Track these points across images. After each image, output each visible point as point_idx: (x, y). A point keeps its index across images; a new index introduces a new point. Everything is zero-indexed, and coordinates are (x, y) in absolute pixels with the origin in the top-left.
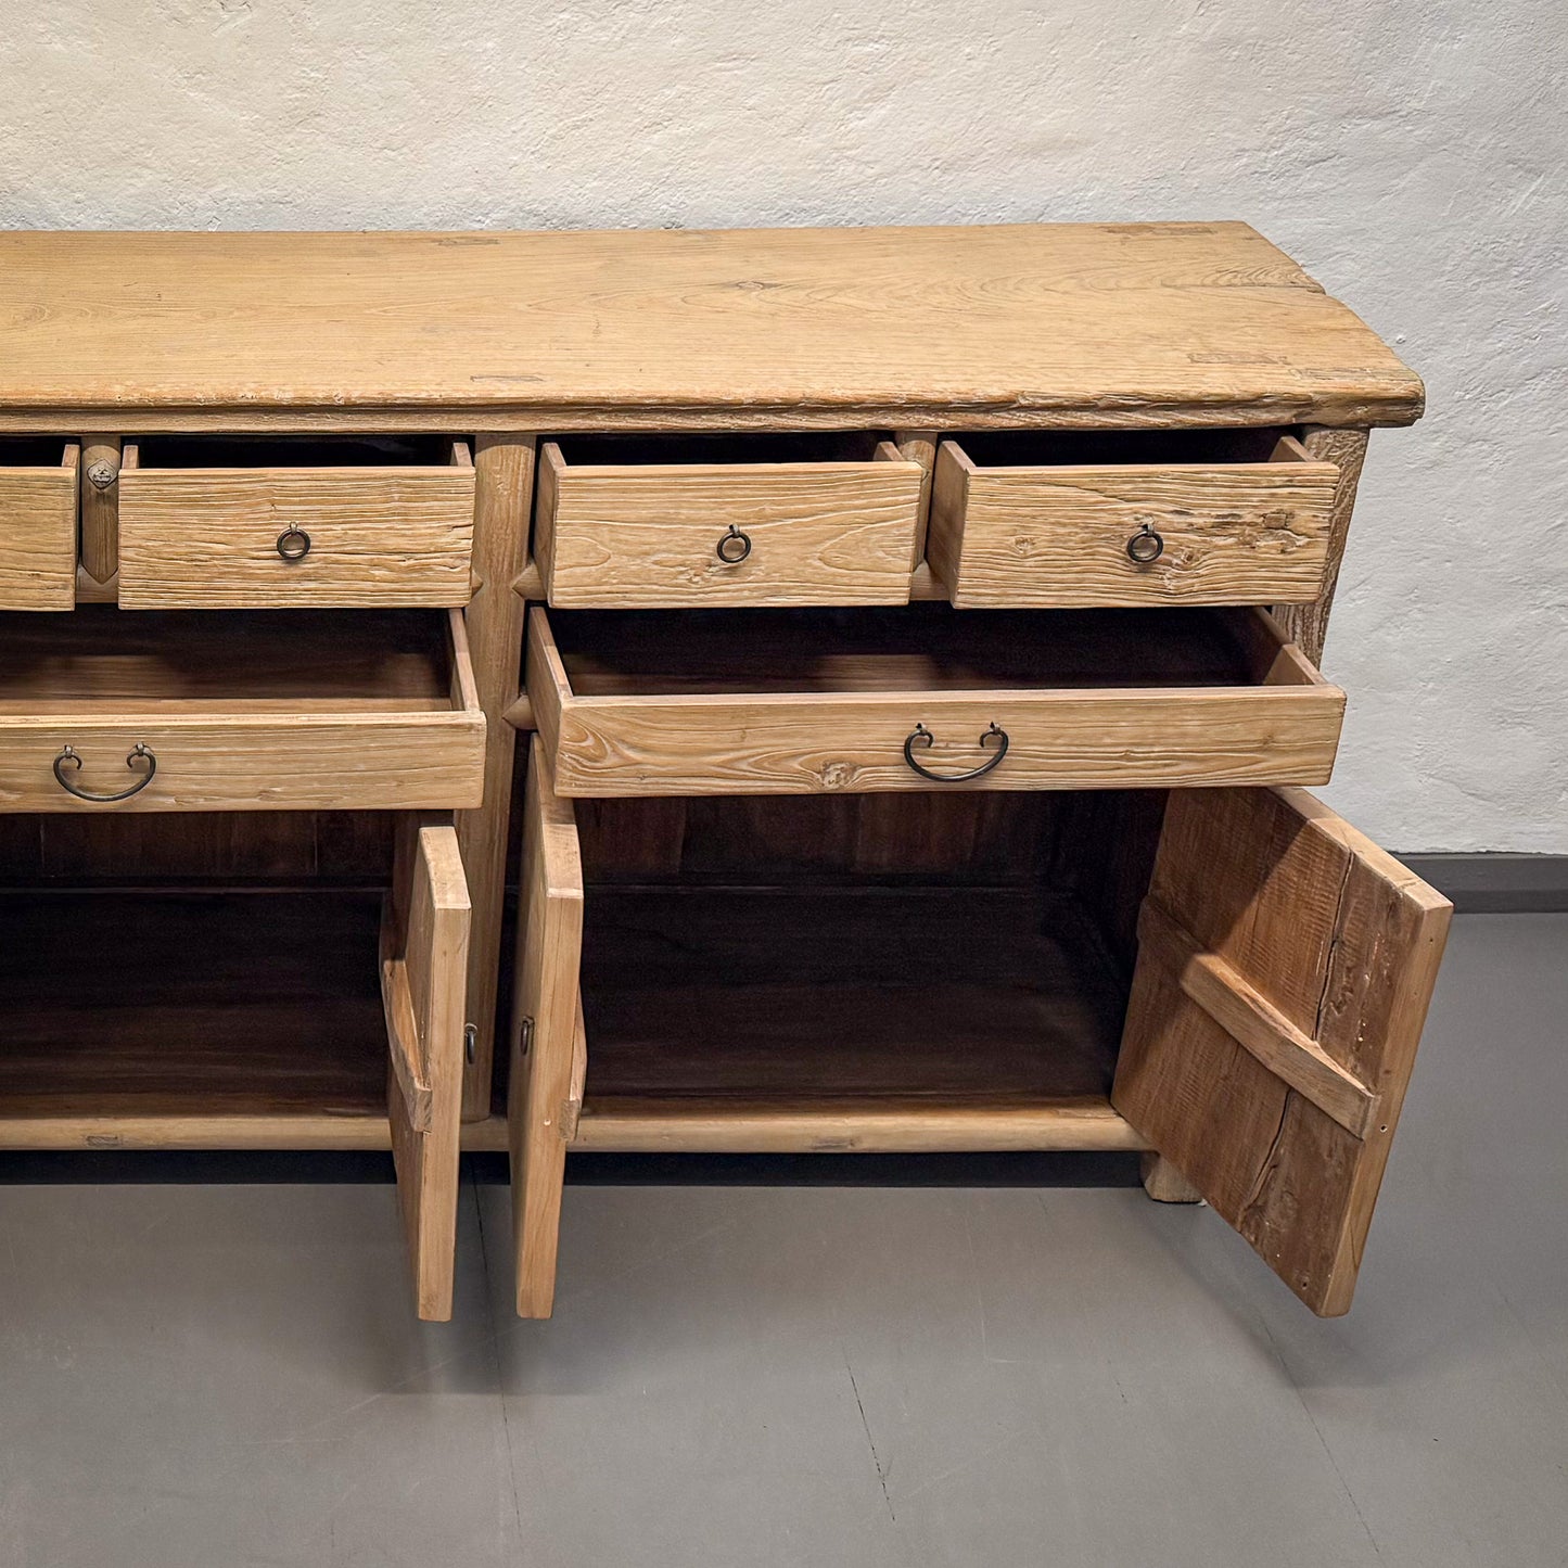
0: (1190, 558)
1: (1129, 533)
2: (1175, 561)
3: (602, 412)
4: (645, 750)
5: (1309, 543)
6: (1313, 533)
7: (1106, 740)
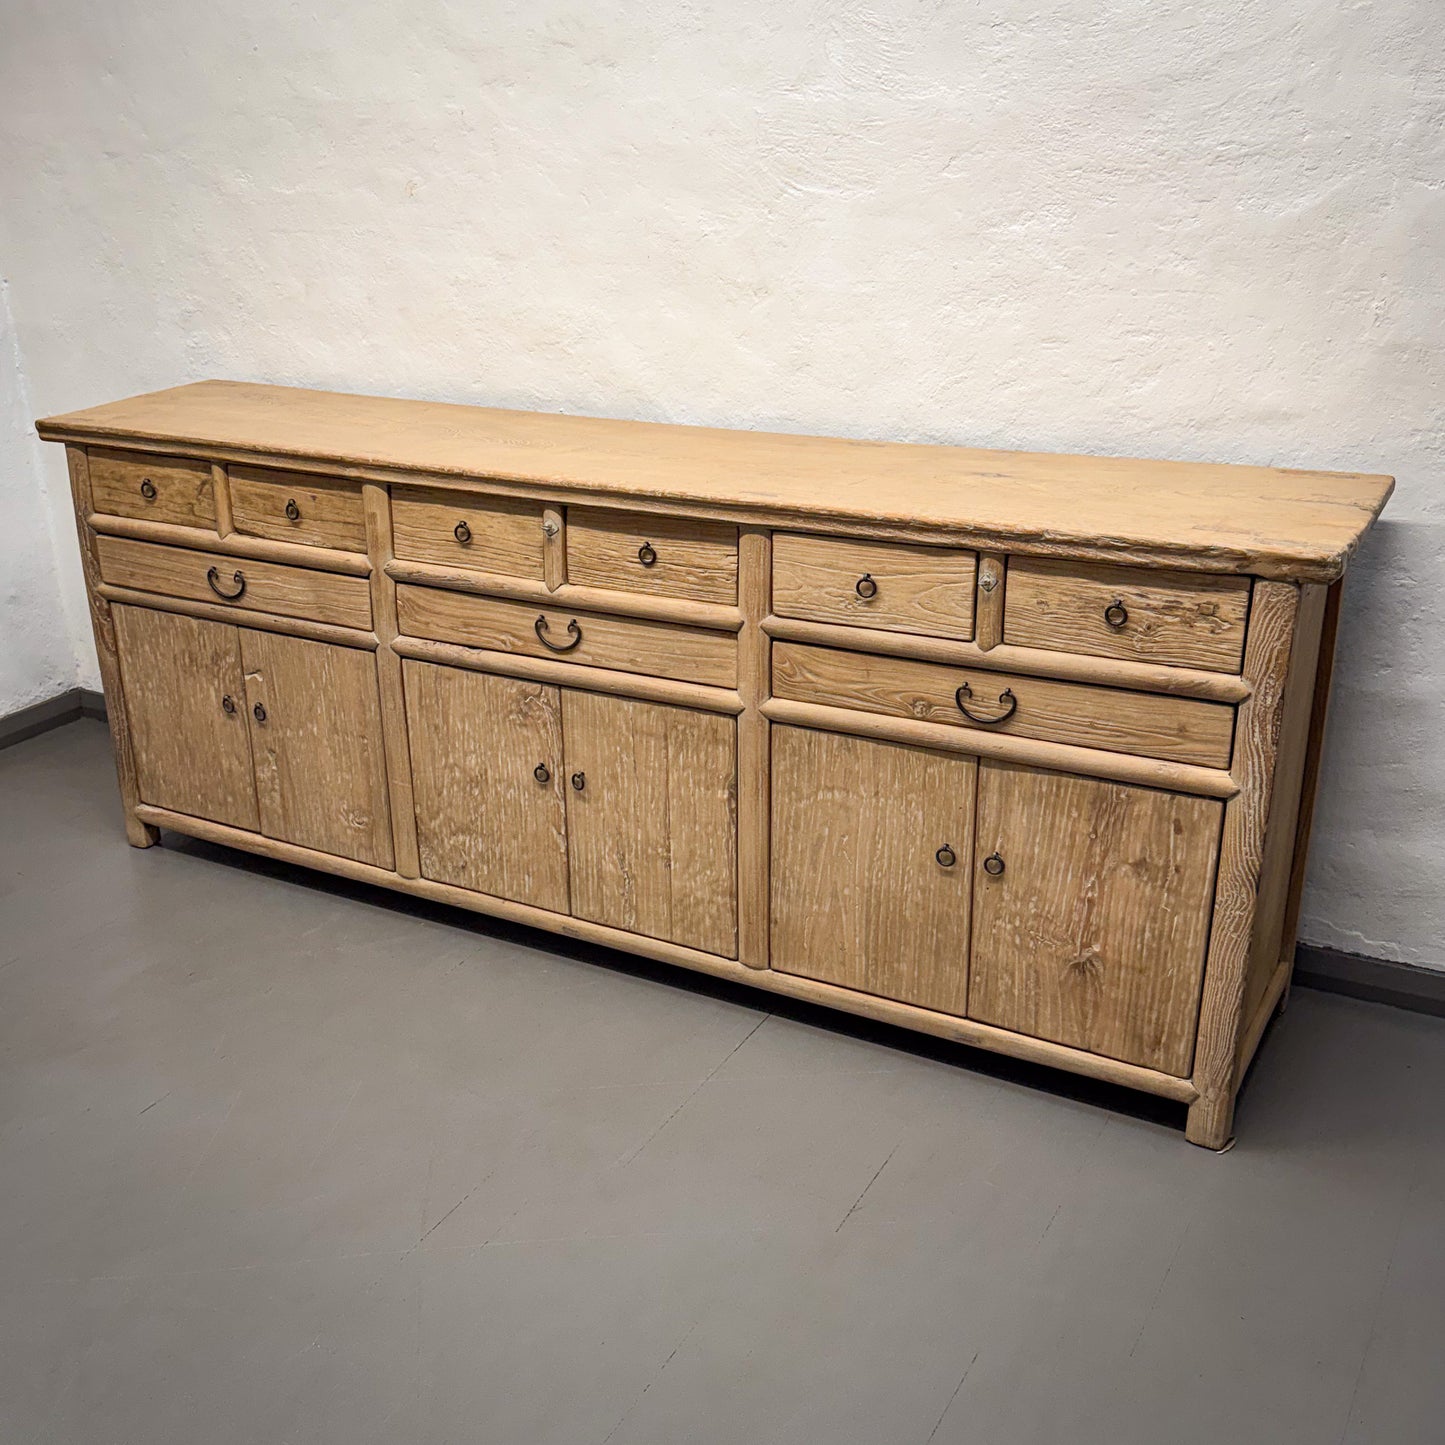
0: (1149, 628)
1: (1107, 605)
2: (1140, 629)
4: (817, 675)
5: (1230, 629)
6: (1233, 621)
7: (1078, 712)
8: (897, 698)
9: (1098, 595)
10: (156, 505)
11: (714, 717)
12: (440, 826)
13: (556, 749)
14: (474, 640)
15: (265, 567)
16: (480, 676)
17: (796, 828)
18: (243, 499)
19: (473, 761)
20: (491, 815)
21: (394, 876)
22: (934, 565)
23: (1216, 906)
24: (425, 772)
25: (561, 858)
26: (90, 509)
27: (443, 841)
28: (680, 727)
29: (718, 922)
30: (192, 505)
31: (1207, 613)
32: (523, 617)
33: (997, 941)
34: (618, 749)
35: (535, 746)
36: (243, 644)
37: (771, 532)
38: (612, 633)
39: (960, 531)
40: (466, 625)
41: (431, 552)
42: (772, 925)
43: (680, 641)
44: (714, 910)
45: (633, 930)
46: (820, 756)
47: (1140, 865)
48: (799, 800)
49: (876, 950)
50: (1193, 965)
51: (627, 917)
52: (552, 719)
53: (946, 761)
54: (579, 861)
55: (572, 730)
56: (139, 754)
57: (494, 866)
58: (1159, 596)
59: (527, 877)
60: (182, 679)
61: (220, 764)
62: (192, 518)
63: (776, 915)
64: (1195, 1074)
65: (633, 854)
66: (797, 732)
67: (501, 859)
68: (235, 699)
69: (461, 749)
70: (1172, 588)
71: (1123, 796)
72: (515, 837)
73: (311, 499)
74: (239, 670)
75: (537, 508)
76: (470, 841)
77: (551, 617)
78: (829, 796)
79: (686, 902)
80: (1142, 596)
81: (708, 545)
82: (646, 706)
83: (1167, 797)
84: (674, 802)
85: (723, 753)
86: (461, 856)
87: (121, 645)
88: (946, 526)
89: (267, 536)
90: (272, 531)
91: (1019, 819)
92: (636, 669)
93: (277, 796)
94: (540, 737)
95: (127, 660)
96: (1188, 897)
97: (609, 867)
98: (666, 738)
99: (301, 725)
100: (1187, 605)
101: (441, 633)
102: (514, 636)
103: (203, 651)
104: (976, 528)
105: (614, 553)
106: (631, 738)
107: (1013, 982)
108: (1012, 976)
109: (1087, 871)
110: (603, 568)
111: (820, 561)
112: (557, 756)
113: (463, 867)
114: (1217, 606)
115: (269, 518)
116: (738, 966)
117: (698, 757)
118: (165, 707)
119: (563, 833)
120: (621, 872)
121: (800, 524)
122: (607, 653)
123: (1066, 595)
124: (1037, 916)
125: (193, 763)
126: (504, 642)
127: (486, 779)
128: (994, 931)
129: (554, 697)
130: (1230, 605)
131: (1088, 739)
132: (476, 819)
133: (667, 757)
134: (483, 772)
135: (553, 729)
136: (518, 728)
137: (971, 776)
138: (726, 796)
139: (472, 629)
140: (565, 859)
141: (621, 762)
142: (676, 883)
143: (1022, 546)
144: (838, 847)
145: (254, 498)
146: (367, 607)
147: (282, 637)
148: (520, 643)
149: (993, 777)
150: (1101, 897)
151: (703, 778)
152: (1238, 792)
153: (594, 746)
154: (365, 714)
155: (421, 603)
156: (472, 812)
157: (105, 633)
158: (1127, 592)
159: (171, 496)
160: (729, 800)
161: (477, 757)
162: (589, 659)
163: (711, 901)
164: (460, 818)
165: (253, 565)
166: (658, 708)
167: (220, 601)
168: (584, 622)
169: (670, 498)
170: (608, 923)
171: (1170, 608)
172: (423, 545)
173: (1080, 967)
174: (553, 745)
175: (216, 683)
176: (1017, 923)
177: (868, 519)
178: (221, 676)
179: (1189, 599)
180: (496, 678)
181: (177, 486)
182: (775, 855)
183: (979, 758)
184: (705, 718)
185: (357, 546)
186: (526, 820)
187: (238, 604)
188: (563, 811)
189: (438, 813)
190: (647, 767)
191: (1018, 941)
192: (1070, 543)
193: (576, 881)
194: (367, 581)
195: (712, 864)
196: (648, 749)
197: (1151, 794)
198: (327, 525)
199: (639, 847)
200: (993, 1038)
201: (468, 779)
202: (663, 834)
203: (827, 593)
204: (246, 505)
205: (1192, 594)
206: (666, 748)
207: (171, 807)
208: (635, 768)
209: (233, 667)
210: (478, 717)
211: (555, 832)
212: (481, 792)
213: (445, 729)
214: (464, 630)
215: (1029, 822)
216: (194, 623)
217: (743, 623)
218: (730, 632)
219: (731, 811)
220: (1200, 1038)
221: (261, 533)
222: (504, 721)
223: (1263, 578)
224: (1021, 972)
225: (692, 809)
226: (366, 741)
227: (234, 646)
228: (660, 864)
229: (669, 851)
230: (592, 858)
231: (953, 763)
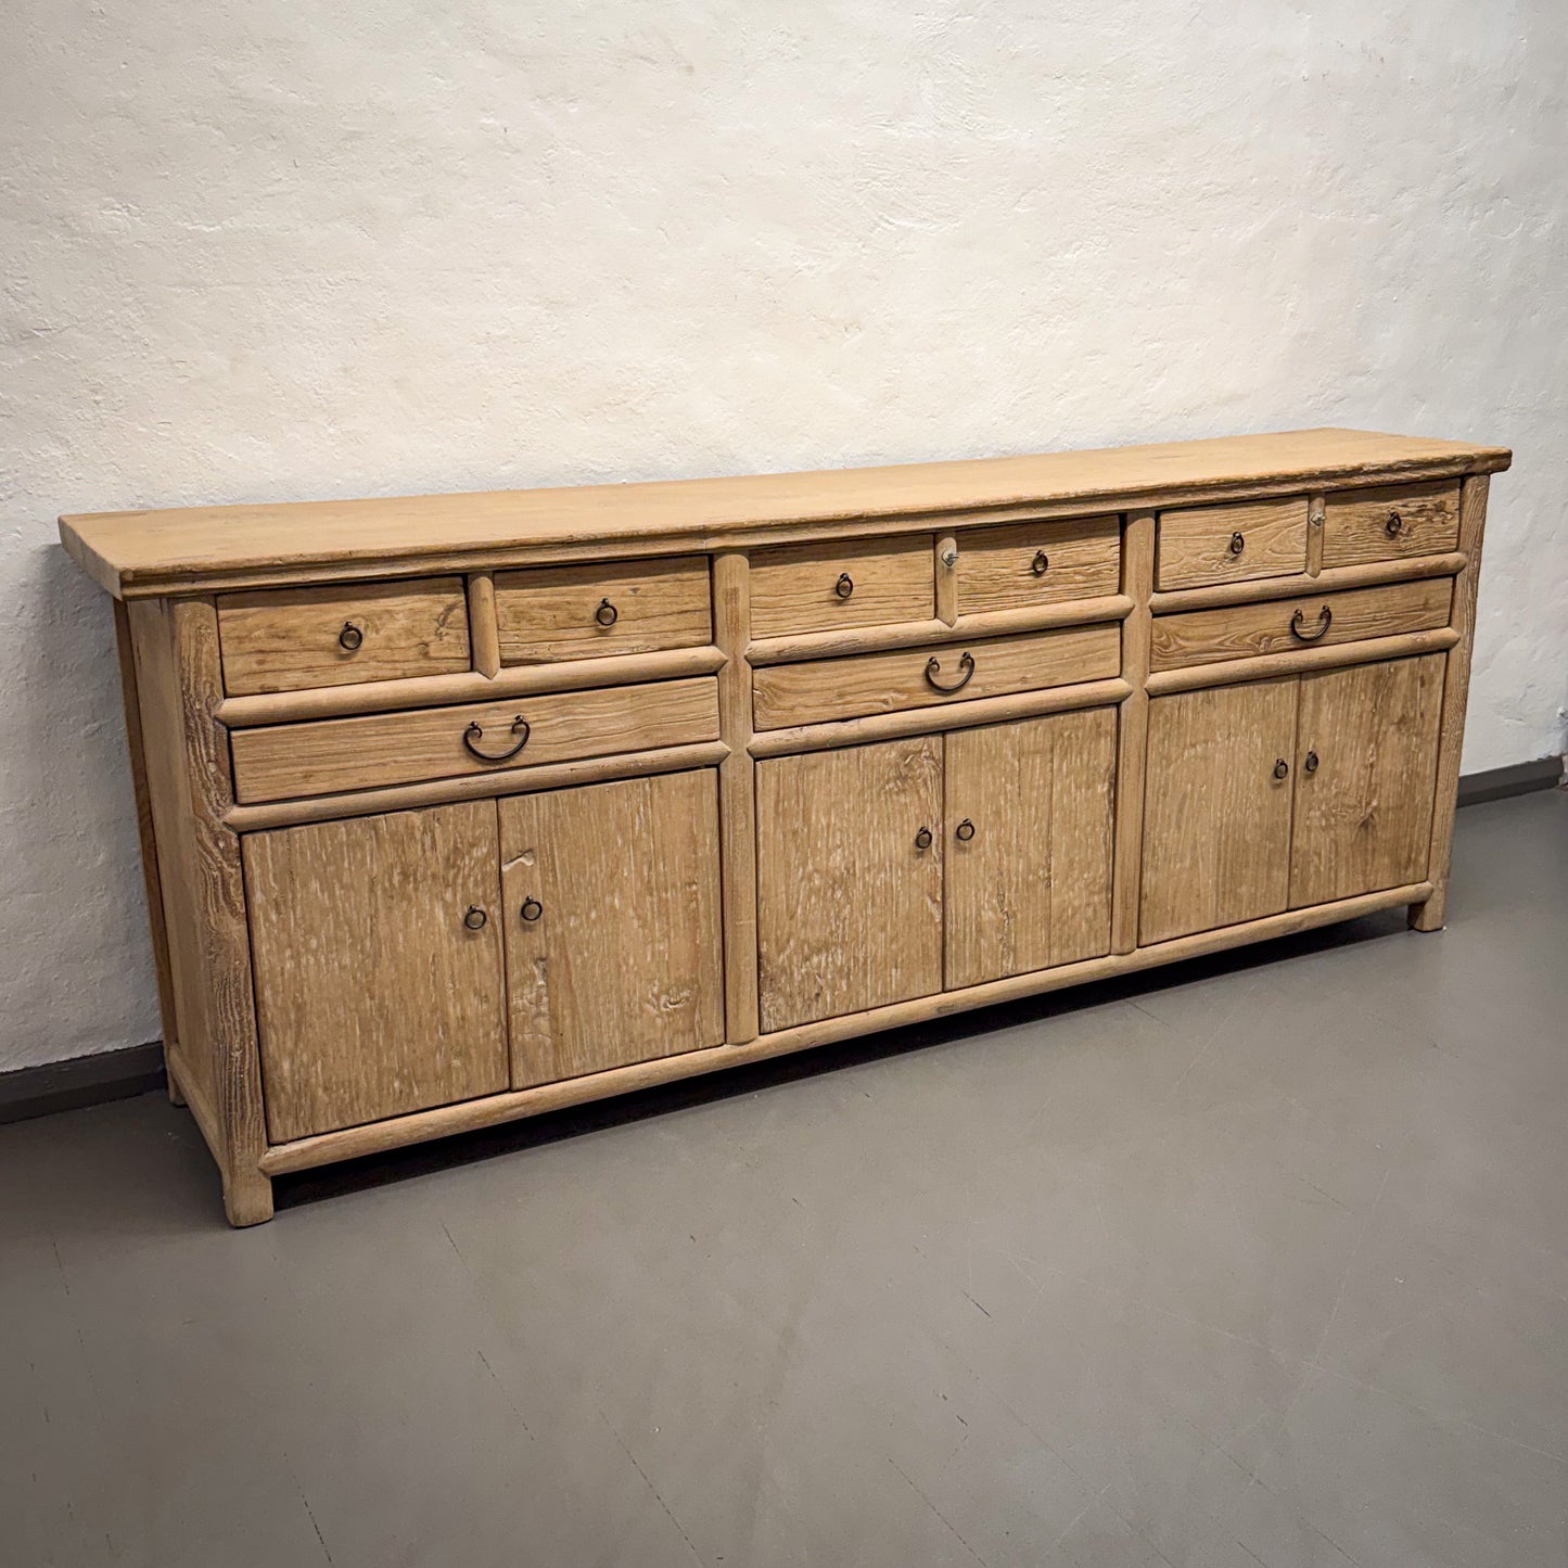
0: (1410, 530)
1: (1388, 518)
2: (1405, 532)
3: (1190, 492)
4: (1187, 639)
5: (1452, 518)
6: (1453, 512)
7: (1367, 611)
8: (1248, 640)
9: (1380, 512)
10: (355, 660)
11: (1098, 712)
12: (789, 958)
13: (936, 807)
14: (852, 709)
15: (562, 700)
16: (854, 751)
17: (1165, 795)
18: (519, 616)
19: (838, 858)
20: (856, 914)
21: (727, 1050)
22: (1281, 513)
23: (1443, 734)
24: (777, 896)
25: (936, 929)
26: (219, 694)
27: (792, 974)
28: (1066, 734)
29: (1093, 923)
30: (427, 645)
31: (1440, 508)
32: (909, 666)
33: (1309, 830)
34: (1003, 780)
35: (913, 811)
36: (505, 822)
37: (1157, 513)
38: (1002, 656)
39: (1312, 477)
40: (841, 696)
41: (798, 620)
42: (1143, 902)
43: (1069, 644)
44: (1090, 912)
45: (1011, 974)
46: (1187, 715)
47: (1403, 720)
48: (1168, 766)
49: (1224, 885)
50: (1429, 787)
51: (1004, 963)
52: (933, 772)
53: (1278, 685)
54: (957, 923)
55: (956, 775)
56: (277, 1065)
57: (856, 976)
58: (1414, 503)
59: (894, 970)
60: (382, 914)
61: (445, 1014)
62: (424, 664)
63: (1146, 890)
64: (1430, 876)
65: (1013, 890)
66: (1168, 700)
67: (865, 963)
68: (482, 907)
69: (825, 849)
70: (1420, 496)
71: (1392, 670)
72: (883, 929)
73: (631, 593)
74: (493, 862)
75: (932, 538)
76: (827, 958)
77: (941, 656)
78: (1193, 752)
79: (1065, 917)
80: (1403, 506)
81: (1094, 541)
82: (1033, 723)
83: (1416, 660)
84: (1056, 815)
85: (1105, 746)
86: (816, 981)
87: (258, 898)
88: (1301, 475)
89: (555, 658)
90: (566, 650)
91: (1326, 714)
92: (1027, 687)
93: (544, 1023)
94: (920, 797)
95: (267, 919)
96: (1428, 734)
97: (988, 915)
98: (1052, 751)
99: (595, 903)
100: (1429, 506)
101: (809, 715)
102: (897, 691)
103: (429, 854)
104: (1321, 472)
105: (1004, 570)
106: (1016, 764)
107: (1320, 862)
108: (1319, 855)
109: (1370, 741)
110: (994, 589)
111: (1199, 530)
112: (936, 811)
113: (818, 995)
114: (1445, 503)
115: (561, 634)
116: (1112, 959)
117: (1081, 759)
118: (342, 968)
119: (939, 899)
120: (1000, 915)
121: (1190, 498)
122: (998, 678)
123: (1362, 517)
124: (1337, 794)
125: (389, 1035)
126: (885, 702)
127: (854, 871)
128: (1308, 823)
129: (937, 745)
130: (1450, 499)
131: (1372, 631)
132: (838, 927)
133: (1052, 770)
134: (850, 865)
135: (934, 786)
136: (895, 797)
137: (1296, 691)
138: (1105, 789)
139: (849, 698)
140: (940, 929)
141: (1006, 794)
142: (1055, 901)
143: (1346, 481)
144: (1199, 798)
145: (535, 613)
146: (715, 711)
147: (573, 791)
148: (904, 697)
149: (1309, 686)
150: (1377, 760)
151: (1085, 778)
152: (1459, 639)
153: (978, 784)
154: (695, 852)
155: (786, 684)
156: (832, 921)
157: (232, 889)
158: (1395, 505)
159: (390, 639)
160: (1109, 791)
161: (843, 851)
162: (979, 691)
163: (1088, 905)
164: (816, 935)
165: (534, 704)
166: (1046, 721)
167: (480, 768)
168: (976, 652)
169: (1083, 497)
170: (985, 980)
171: (1421, 510)
172: (789, 615)
173: (1365, 824)
174: (932, 802)
175: (448, 896)
176: (1323, 808)
177: (1247, 481)
178: (460, 881)
179: (1430, 501)
180: (873, 747)
181: (402, 622)
182: (1147, 829)
183: (1301, 673)
184: (1090, 715)
185: (698, 638)
186: (897, 903)
187: (512, 764)
188: (940, 874)
189: (788, 941)
190: (1032, 788)
191: (1324, 823)
192: (1378, 472)
193: (952, 947)
194: (714, 678)
195: (1089, 865)
196: (1033, 768)
197: (1407, 662)
198: (656, 621)
199: (1020, 879)
200: (1312, 917)
201: (831, 882)
202: (1046, 853)
203: (1204, 559)
204: (524, 624)
205: (1431, 498)
206: (1052, 761)
207: (337, 1124)
208: (1019, 794)
209: (485, 860)
210: (849, 802)
211: (929, 902)
212: (846, 892)
213: (806, 830)
214: (839, 701)
215: (1333, 715)
216: (416, 817)
217: (1134, 606)
218: (1116, 621)
219: (1110, 803)
220: (1433, 844)
221: (548, 656)
222: (879, 795)
223: (1472, 474)
224: (1325, 846)
225: (1073, 815)
226: (694, 887)
227: (491, 831)
228: (1041, 887)
229: (1049, 870)
230: (971, 915)
231: (1283, 685)
